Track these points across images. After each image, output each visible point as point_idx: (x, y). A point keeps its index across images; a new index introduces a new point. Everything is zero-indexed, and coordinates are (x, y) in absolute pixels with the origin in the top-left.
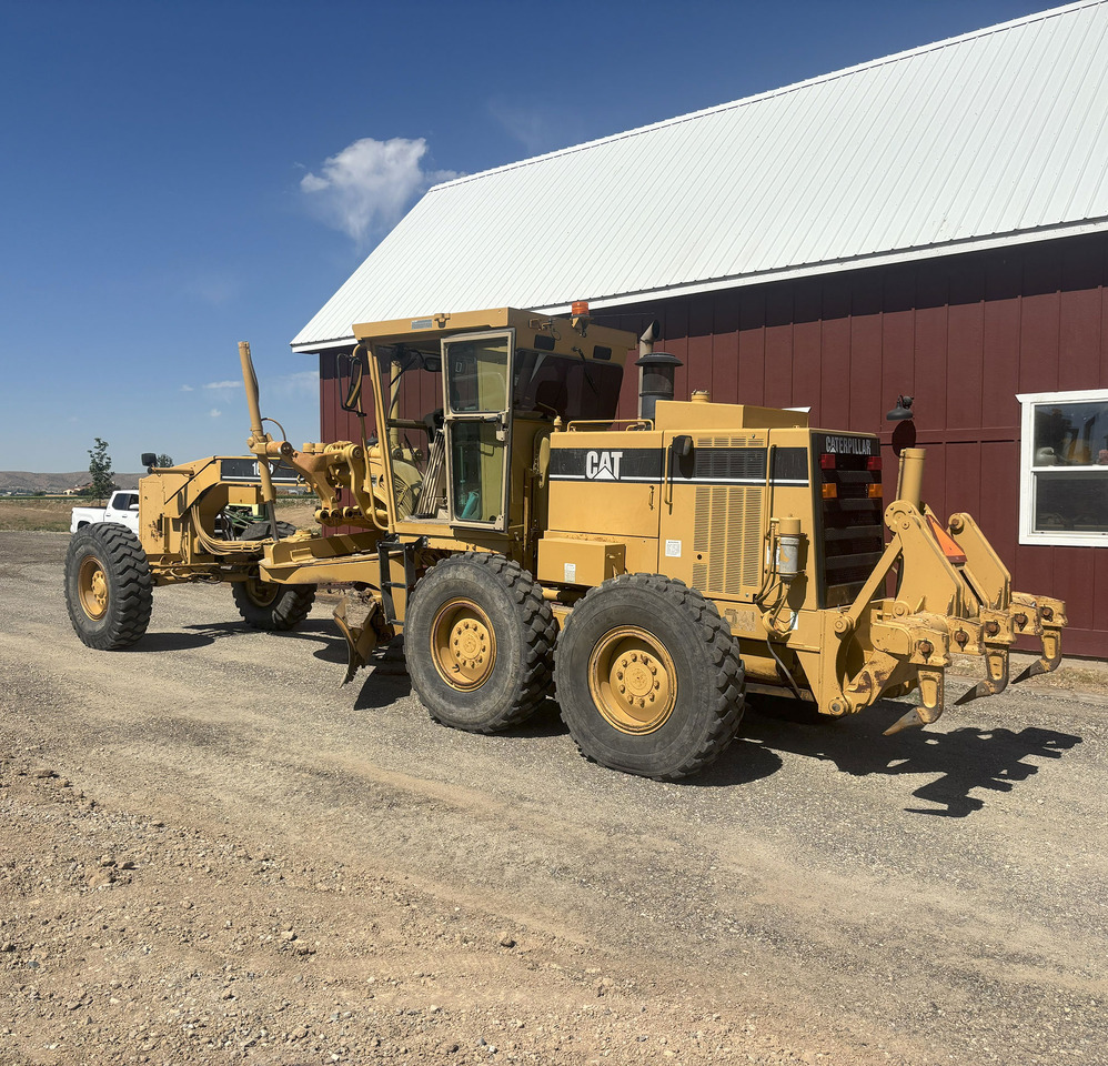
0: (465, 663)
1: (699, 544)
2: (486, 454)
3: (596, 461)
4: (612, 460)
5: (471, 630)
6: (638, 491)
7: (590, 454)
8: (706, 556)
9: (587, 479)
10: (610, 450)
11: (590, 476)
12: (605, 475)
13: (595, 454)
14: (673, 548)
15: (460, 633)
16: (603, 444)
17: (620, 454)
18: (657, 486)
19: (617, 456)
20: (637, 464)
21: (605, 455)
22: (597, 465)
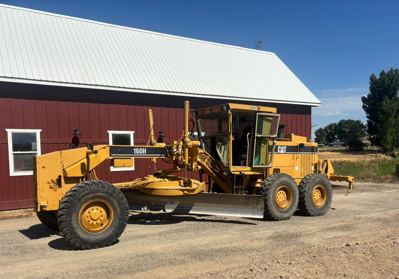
0: (280, 203)
1: (301, 167)
2: (263, 147)
3: (280, 149)
4: (284, 148)
5: (281, 194)
6: (290, 156)
7: (279, 147)
8: (302, 169)
9: (278, 153)
10: (284, 146)
11: (279, 152)
12: (282, 152)
13: (280, 147)
14: (297, 168)
15: (278, 195)
16: (282, 144)
17: (286, 147)
18: (295, 154)
19: (285, 147)
20: (290, 149)
21: (282, 147)
22: (281, 150)
